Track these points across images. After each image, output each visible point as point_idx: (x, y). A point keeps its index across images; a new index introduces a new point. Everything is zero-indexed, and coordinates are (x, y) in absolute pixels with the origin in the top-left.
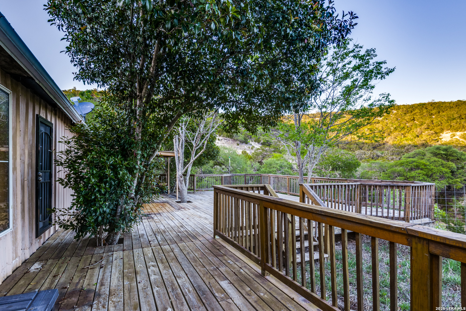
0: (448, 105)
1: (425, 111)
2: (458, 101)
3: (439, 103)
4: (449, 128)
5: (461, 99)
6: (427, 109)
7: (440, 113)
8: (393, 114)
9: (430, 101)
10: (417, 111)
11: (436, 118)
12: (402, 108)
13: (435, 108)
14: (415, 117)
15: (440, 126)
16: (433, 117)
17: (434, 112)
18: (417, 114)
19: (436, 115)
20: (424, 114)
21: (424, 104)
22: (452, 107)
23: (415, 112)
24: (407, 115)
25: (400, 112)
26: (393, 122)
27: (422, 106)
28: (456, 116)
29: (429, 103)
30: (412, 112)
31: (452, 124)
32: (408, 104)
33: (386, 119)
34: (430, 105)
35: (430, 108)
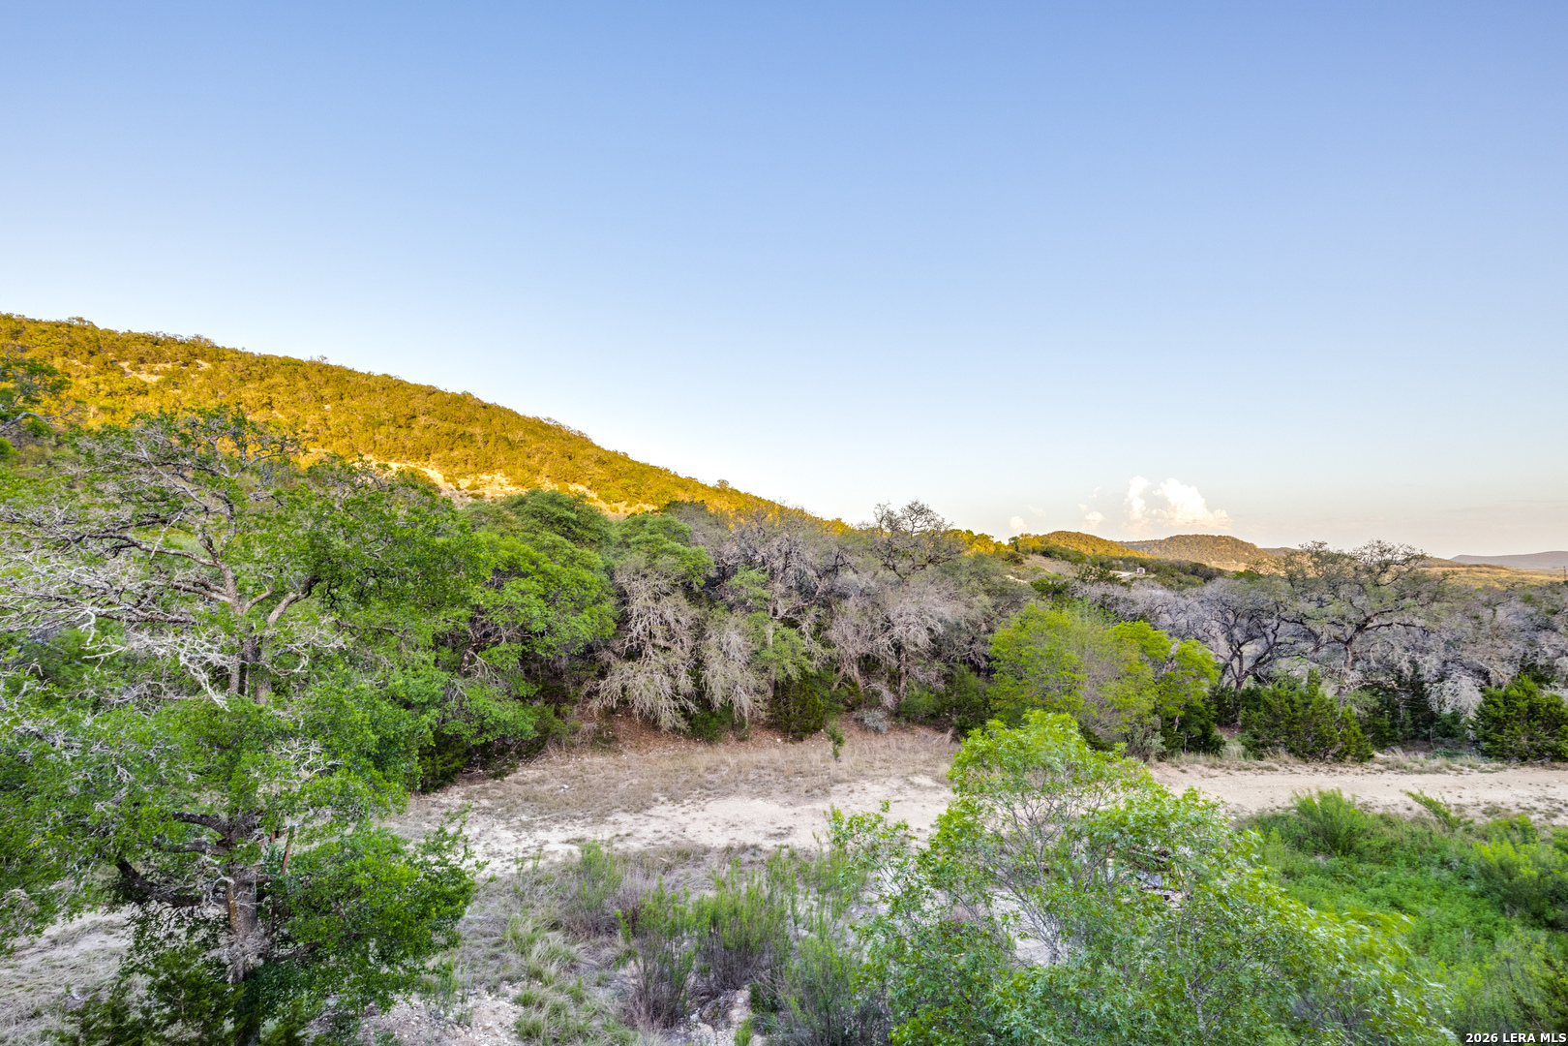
0: (364, 382)
1: (302, 384)
2: (385, 375)
3: (340, 369)
4: (371, 447)
5: (392, 374)
6: (307, 379)
7: (345, 401)
8: (200, 373)
9: (316, 358)
10: (278, 379)
11: (334, 411)
12: (231, 359)
13: (331, 383)
14: (273, 395)
15: (348, 438)
16: (327, 407)
17: (327, 392)
18: (281, 389)
19: (334, 404)
20: (301, 395)
21: (299, 364)
22: (374, 391)
23: (273, 381)
24: (250, 386)
25: (224, 370)
26: (201, 398)
27: (294, 368)
28: (385, 415)
29: (313, 364)
30: (262, 379)
31: (377, 437)
32: (249, 349)
33: (175, 384)
34: (315, 369)
35: (315, 378)
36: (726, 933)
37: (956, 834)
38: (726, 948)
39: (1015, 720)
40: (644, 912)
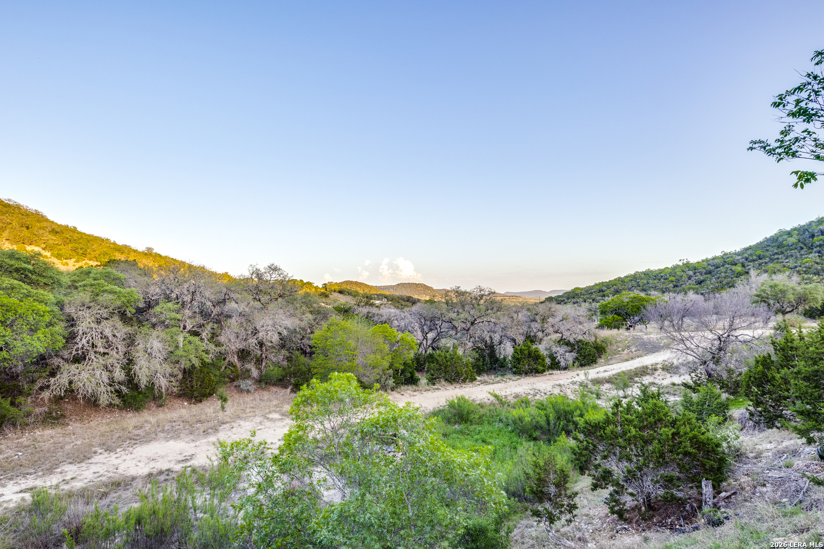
36: (147, 527)
37: (293, 443)
38: (147, 536)
39: (324, 378)
40: (85, 527)
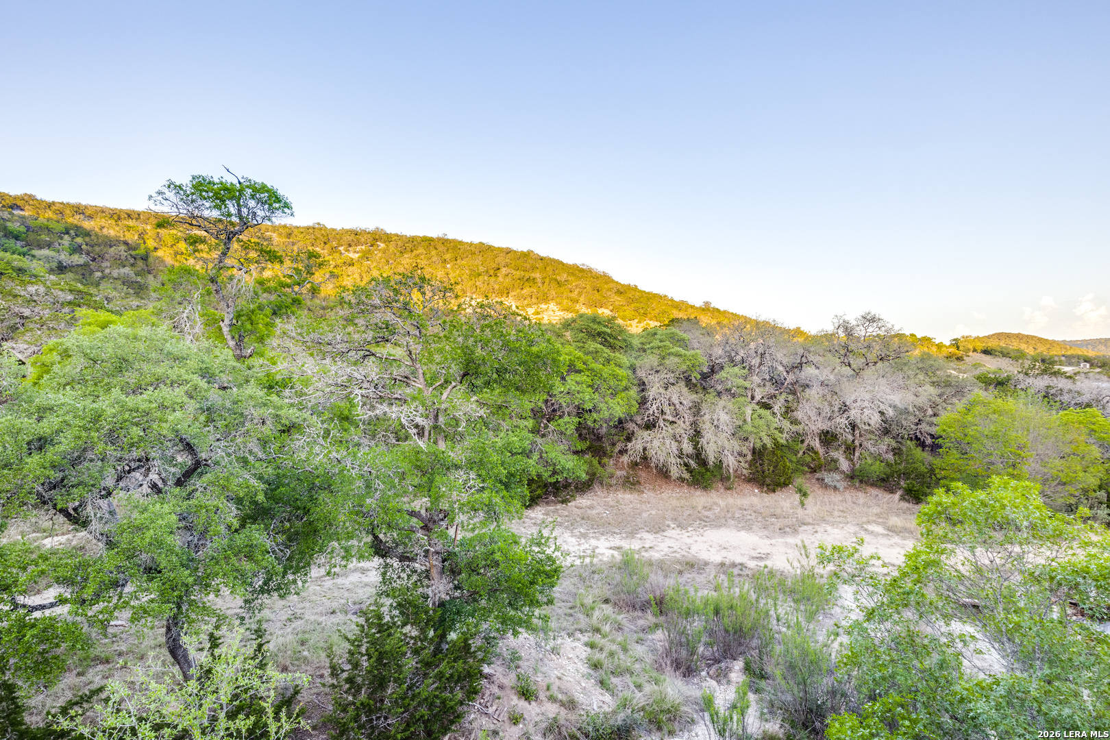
0: (468, 248)
1: (434, 253)
2: (480, 243)
3: (454, 241)
4: (474, 290)
5: (484, 242)
6: (436, 249)
7: (458, 261)
8: (380, 250)
9: (441, 236)
10: (421, 250)
11: (452, 268)
12: (395, 240)
13: (450, 251)
14: (418, 261)
15: (460, 285)
16: (448, 266)
17: (448, 256)
18: (422, 257)
19: (452, 264)
20: (433, 259)
21: (431, 240)
22: (474, 254)
23: (418, 252)
24: (406, 256)
25: (392, 248)
26: (381, 266)
27: (428, 242)
28: (481, 269)
29: (439, 239)
30: (412, 251)
31: (478, 283)
32: (404, 234)
33: (367, 258)
34: (440, 242)
35: (441, 248)
36: (726, 620)
38: (727, 631)
40: (668, 598)
